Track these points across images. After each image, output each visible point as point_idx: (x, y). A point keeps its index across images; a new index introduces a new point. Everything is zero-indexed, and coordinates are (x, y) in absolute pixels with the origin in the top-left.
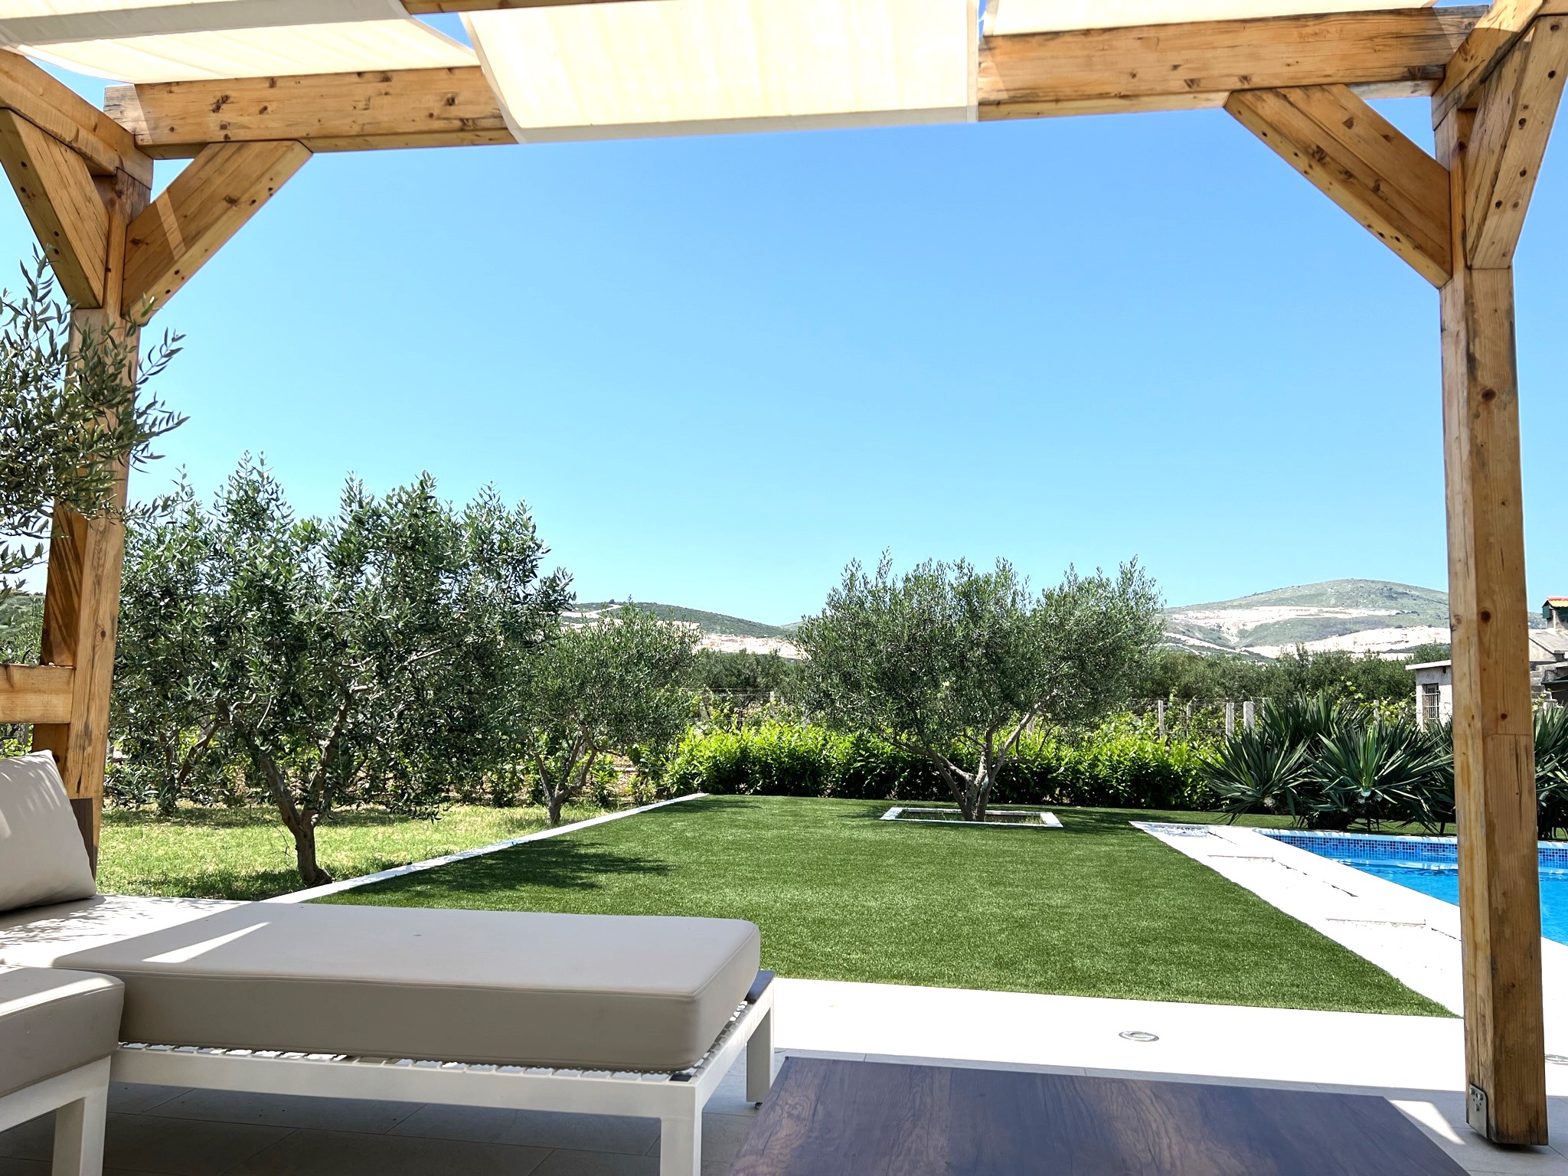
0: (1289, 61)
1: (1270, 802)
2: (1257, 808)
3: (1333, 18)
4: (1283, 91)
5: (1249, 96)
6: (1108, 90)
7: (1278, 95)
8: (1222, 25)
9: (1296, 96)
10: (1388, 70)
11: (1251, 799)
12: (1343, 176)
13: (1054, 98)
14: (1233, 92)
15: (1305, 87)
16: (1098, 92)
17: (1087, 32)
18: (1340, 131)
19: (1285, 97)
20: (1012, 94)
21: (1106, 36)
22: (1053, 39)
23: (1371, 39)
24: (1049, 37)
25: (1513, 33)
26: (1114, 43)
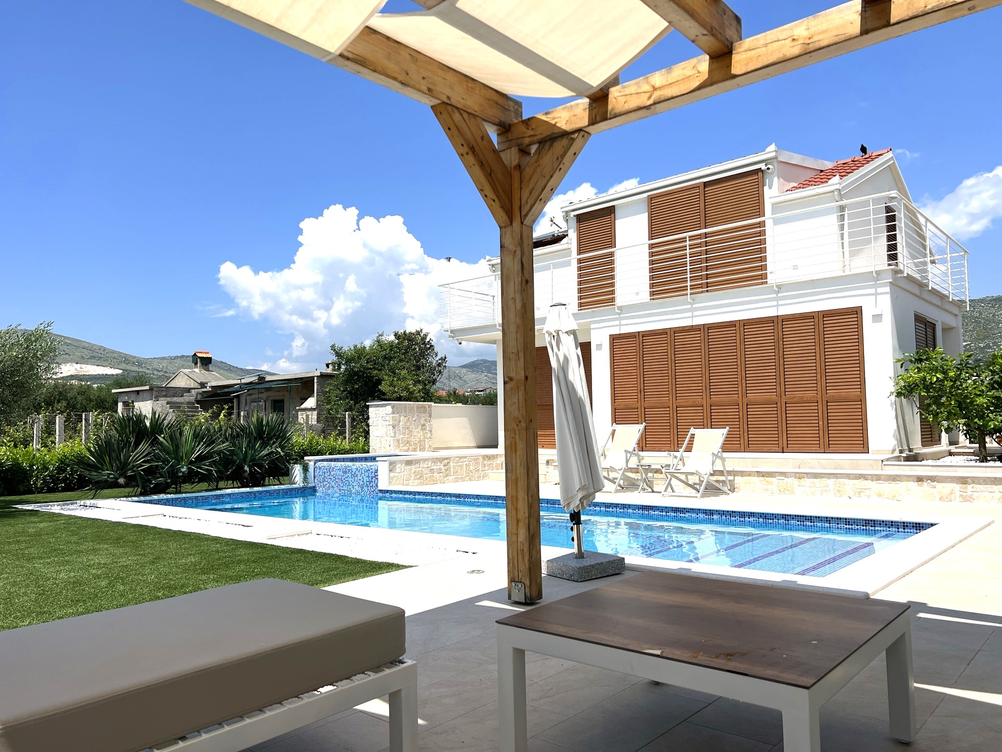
0: (464, 97)
1: (122, 480)
2: (115, 485)
3: (477, 83)
4: (462, 112)
5: (449, 108)
6: (397, 77)
7: (459, 112)
8: (441, 66)
9: (465, 115)
10: (494, 118)
11: (113, 480)
12: (480, 164)
13: (374, 69)
14: (444, 103)
15: (469, 113)
16: (393, 75)
17: (388, 38)
18: (479, 140)
19: (462, 115)
20: (355, 56)
21: (396, 45)
22: (373, 33)
23: (489, 100)
24: (371, 31)
25: (565, 131)
26: (400, 51)
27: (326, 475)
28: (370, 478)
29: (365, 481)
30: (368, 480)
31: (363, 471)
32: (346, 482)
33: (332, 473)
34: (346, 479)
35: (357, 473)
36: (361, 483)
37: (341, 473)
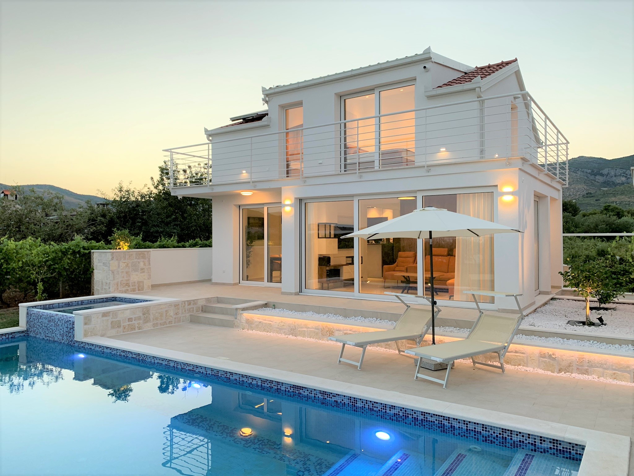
27: (35, 322)
28: (69, 329)
29: (65, 331)
30: (67, 330)
31: (63, 322)
32: (51, 330)
33: (40, 320)
34: (51, 327)
35: (59, 323)
36: (62, 332)
37: (47, 321)
